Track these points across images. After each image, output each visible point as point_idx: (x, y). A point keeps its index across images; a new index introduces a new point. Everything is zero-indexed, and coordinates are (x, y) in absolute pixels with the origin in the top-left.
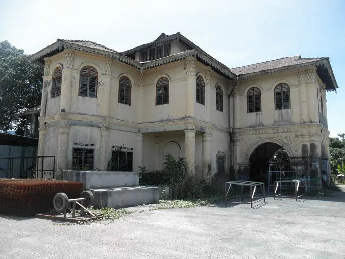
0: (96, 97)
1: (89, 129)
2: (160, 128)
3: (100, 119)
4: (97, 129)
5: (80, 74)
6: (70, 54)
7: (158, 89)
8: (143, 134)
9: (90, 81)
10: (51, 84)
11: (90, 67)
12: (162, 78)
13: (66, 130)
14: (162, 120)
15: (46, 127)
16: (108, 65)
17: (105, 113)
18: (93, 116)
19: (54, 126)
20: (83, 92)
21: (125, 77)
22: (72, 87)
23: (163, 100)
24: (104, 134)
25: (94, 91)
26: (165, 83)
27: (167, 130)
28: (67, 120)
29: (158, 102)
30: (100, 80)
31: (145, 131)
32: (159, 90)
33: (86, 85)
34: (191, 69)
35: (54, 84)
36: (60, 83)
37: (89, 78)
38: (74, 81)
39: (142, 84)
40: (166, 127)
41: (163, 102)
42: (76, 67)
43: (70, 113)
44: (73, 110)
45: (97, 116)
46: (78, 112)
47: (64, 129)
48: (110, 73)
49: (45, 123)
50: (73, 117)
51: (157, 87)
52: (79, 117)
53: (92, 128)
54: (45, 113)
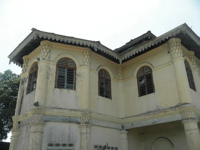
0: (75, 89)
1: (66, 126)
2: (148, 121)
3: (79, 114)
4: (77, 125)
5: (57, 66)
6: (47, 46)
7: (140, 79)
8: (127, 130)
9: (68, 72)
10: (27, 80)
11: (67, 59)
12: (143, 67)
13: (39, 127)
14: (149, 112)
15: (19, 127)
16: (86, 57)
17: (85, 107)
18: (71, 110)
19: (27, 124)
20: (60, 84)
21: (103, 69)
22: (48, 78)
23: (146, 89)
24: (84, 131)
25: (72, 83)
26: (146, 72)
27: (157, 123)
28: (41, 115)
29: (141, 93)
30: (78, 71)
31: (129, 126)
32: (141, 81)
33: (64, 77)
34: (177, 51)
35: (30, 79)
36: (36, 77)
37: (66, 70)
38: (50, 73)
39: (120, 77)
40: (155, 120)
41: (147, 92)
42: (52, 59)
43: (45, 107)
44: (48, 104)
45: (75, 110)
46: (54, 106)
47: (37, 127)
48: (88, 64)
49: (19, 123)
50: (48, 112)
51: (138, 78)
52: (55, 112)
53: (71, 124)
54: (20, 111)
